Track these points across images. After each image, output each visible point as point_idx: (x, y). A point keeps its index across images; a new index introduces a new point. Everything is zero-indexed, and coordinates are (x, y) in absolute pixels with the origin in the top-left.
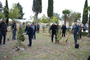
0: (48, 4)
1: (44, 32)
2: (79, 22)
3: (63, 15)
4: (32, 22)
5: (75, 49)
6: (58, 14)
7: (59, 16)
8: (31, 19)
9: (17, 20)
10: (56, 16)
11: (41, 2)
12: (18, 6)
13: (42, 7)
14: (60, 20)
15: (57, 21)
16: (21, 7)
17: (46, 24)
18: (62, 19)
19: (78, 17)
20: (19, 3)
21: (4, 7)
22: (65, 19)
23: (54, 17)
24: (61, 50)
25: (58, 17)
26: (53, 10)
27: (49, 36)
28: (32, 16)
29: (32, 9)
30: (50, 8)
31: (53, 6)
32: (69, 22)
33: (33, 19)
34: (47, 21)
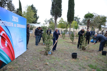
0: (68, 7)
1: (64, 39)
2: (103, 28)
3: (84, 19)
4: (48, 27)
5: (102, 56)
6: (78, 18)
7: (79, 20)
8: (46, 23)
9: (32, 25)
10: (75, 20)
11: (61, 5)
12: (32, 8)
13: (61, 10)
14: (80, 24)
15: (76, 26)
16: (35, 9)
17: (65, 29)
18: (83, 24)
19: (103, 21)
20: (32, 5)
21: (17, 10)
22: (88, 24)
23: (74, 22)
24: (88, 56)
25: (77, 21)
26: (74, 13)
27: (71, 43)
28: (47, 20)
29: (51, 12)
30: (71, 12)
31: (74, 9)
32: (93, 27)
33: (48, 23)
34: (65, 26)
